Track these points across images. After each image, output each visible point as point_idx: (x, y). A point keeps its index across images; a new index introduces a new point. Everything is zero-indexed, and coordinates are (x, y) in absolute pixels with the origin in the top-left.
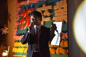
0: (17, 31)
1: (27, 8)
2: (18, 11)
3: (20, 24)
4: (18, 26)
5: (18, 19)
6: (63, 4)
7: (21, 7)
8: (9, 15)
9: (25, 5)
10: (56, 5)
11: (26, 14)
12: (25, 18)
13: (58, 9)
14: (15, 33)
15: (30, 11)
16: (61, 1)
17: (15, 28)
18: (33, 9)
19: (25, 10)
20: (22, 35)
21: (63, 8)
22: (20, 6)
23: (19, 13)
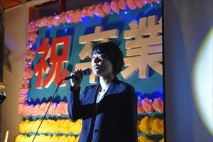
0: (28, 94)
1: (53, 35)
2: (29, 42)
3: (37, 74)
4: (30, 80)
5: (30, 63)
6: (147, 25)
7: (38, 33)
8: (6, 52)
9: (50, 27)
10: (130, 29)
11: (50, 49)
12: (48, 60)
13: (134, 39)
14: (22, 99)
15: (63, 43)
17: (24, 86)
18: (70, 37)
19: (48, 39)
20: (40, 104)
21: (148, 36)
22: (37, 30)
23: (34, 48)
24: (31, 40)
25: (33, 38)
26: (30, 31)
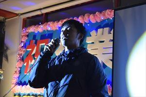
0: (19, 78)
1: (38, 38)
2: (22, 42)
3: (25, 64)
4: (21, 68)
5: (21, 57)
6: (103, 34)
7: (28, 36)
8: (5, 48)
9: (36, 32)
10: (91, 36)
11: (36, 48)
12: (34, 55)
13: (93, 43)
14: (15, 81)
15: (44, 44)
16: (99, 30)
17: (16, 72)
19: (34, 41)
20: (27, 85)
21: (103, 42)
22: (27, 34)
23: (25, 46)
24: (23, 41)
25: (24, 39)
26: (23, 35)
